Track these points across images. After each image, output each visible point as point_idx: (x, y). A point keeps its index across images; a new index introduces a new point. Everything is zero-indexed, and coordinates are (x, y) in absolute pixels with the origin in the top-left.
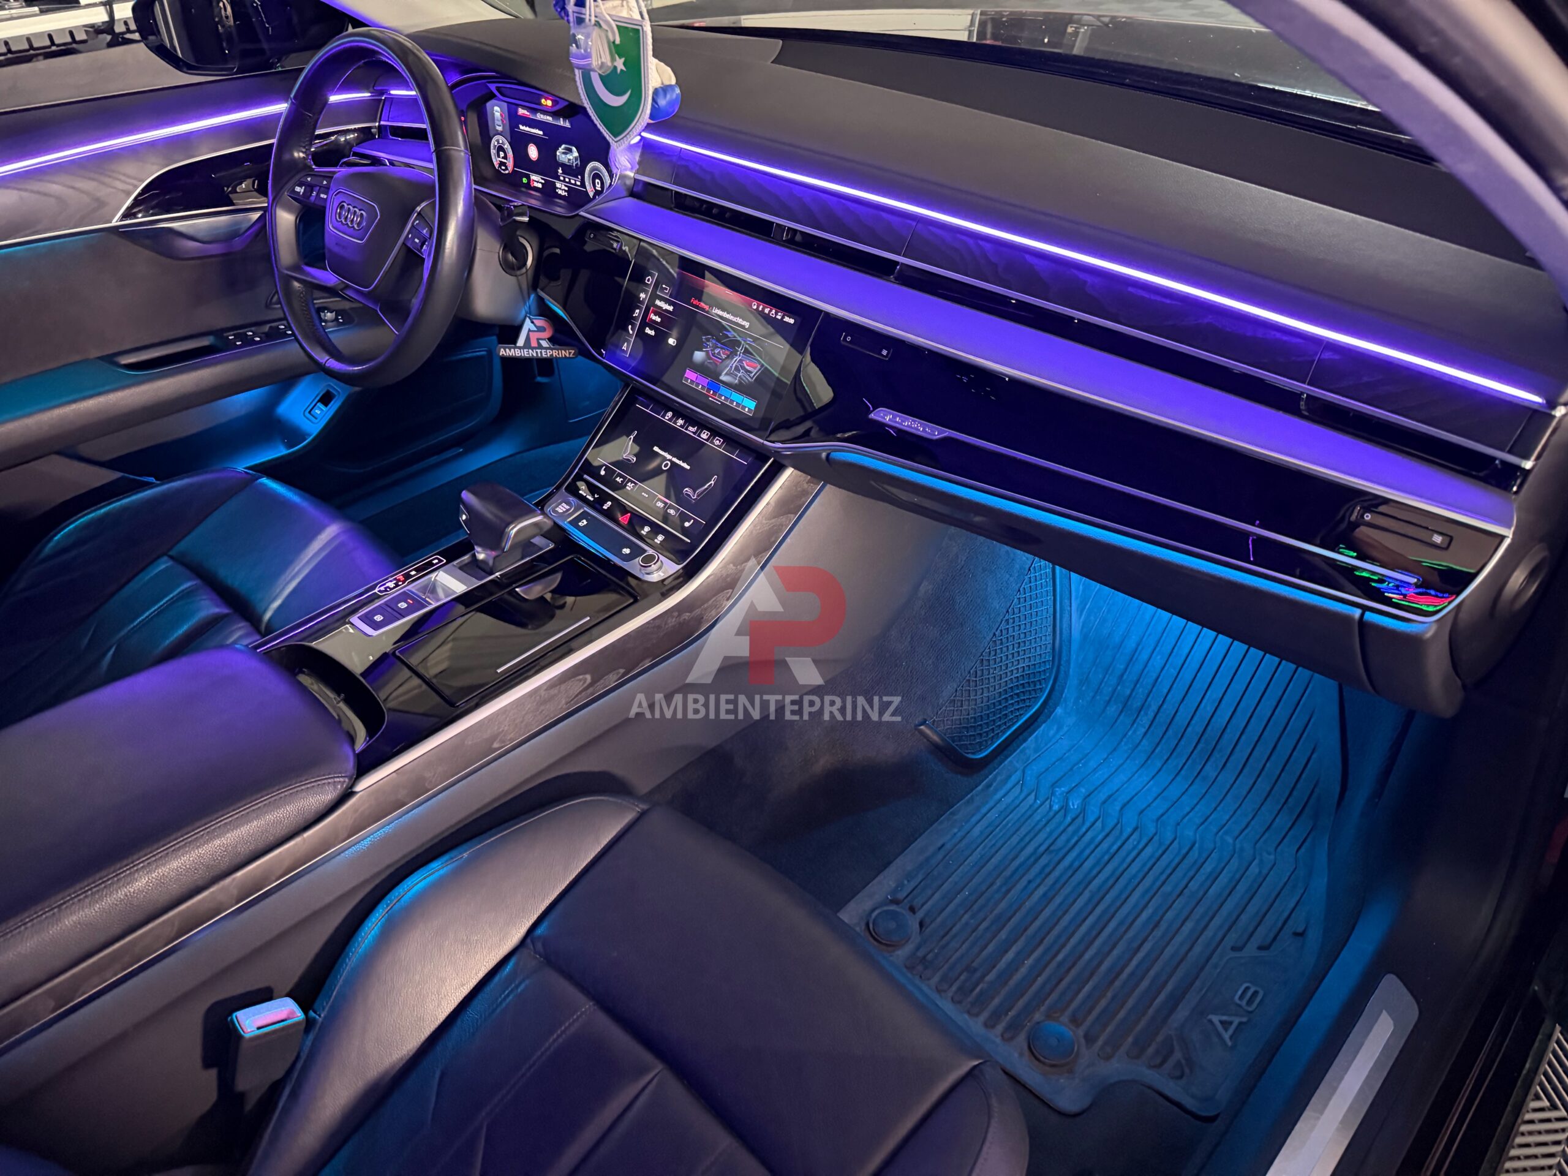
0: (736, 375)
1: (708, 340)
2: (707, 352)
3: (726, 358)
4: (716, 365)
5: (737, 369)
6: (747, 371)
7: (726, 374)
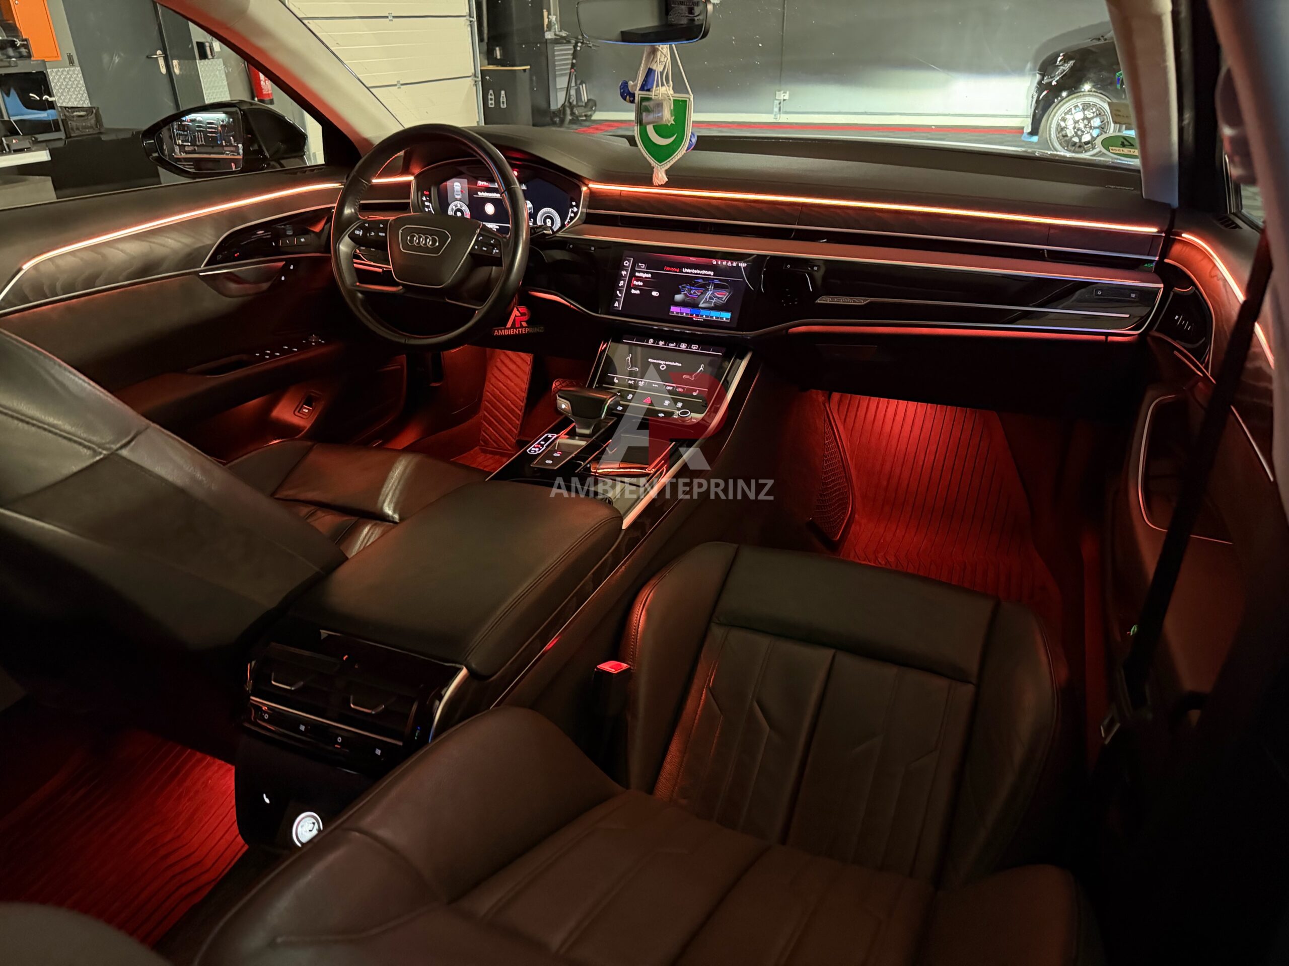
0: (712, 302)
1: (684, 287)
2: (685, 295)
3: (700, 295)
4: (695, 300)
5: (710, 298)
6: (719, 298)
7: (703, 303)
